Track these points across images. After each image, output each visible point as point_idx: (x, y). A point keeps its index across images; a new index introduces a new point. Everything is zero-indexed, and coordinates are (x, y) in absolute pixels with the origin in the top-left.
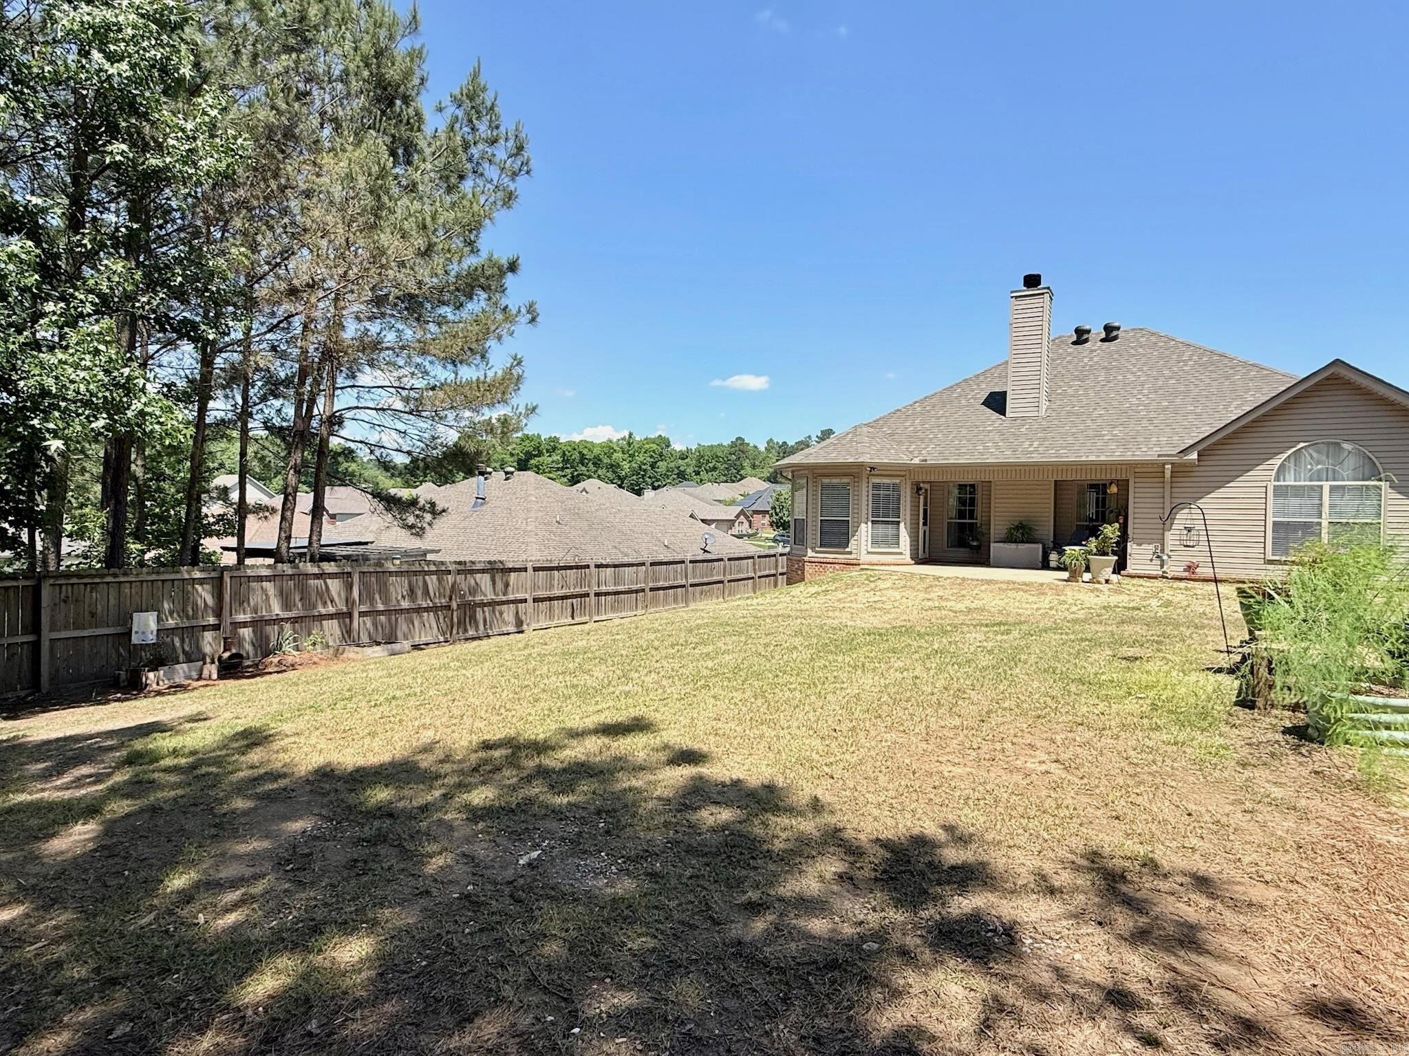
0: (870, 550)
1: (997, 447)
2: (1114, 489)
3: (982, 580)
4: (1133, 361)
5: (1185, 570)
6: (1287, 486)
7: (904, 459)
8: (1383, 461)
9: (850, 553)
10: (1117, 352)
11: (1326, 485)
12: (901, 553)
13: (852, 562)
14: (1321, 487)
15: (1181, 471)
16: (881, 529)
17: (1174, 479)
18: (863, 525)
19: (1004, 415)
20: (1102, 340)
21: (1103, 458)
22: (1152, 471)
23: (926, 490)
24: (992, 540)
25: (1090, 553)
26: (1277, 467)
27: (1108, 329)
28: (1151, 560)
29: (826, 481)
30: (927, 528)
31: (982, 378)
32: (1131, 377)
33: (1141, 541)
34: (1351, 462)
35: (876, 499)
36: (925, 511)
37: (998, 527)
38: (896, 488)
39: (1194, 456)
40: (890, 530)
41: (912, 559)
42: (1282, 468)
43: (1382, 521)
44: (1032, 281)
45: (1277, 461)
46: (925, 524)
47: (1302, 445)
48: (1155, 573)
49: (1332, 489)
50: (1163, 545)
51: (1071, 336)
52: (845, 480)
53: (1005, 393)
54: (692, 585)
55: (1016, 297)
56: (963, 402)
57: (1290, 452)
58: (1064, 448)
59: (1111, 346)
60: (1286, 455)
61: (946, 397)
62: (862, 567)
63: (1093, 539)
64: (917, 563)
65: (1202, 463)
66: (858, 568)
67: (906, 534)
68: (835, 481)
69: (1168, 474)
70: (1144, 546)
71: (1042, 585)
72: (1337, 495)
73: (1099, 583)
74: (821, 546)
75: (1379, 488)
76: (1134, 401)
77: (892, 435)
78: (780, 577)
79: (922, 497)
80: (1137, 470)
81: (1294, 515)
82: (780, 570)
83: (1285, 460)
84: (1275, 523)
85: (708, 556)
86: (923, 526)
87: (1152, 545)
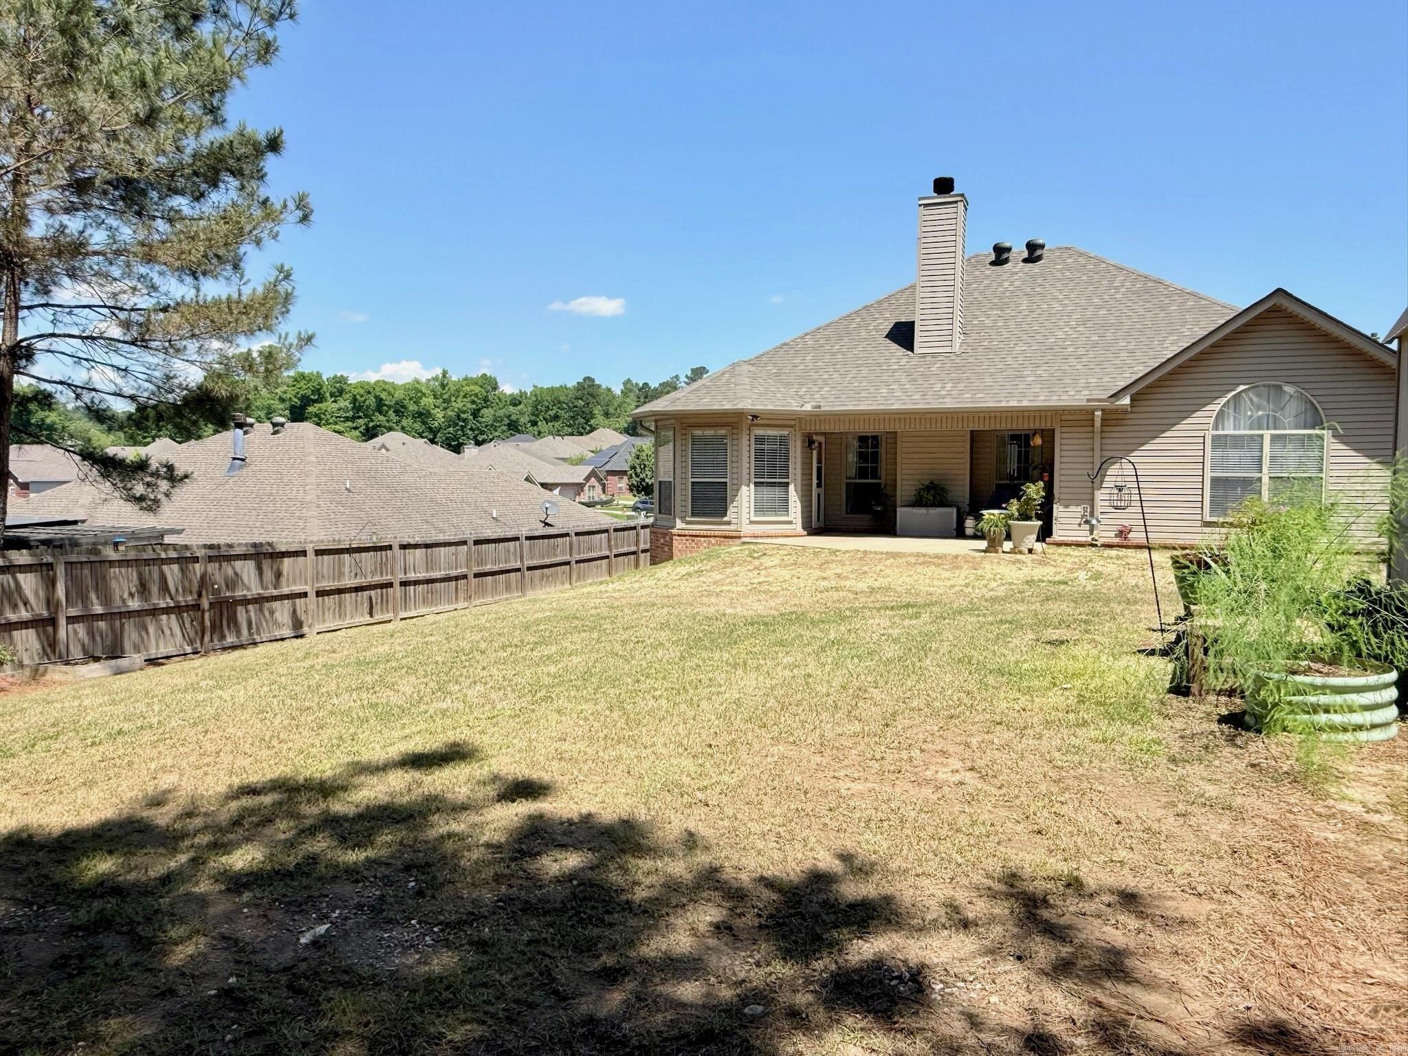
0: (753, 519)
1: (905, 391)
2: (1038, 441)
3: (887, 553)
4: (1058, 285)
5: (1116, 536)
6: (1226, 436)
7: (793, 406)
8: (1326, 406)
9: (729, 523)
10: (1042, 275)
11: (1267, 434)
12: (790, 523)
13: (731, 534)
14: (1262, 436)
15: (1112, 418)
16: (767, 492)
17: (1106, 429)
18: (744, 488)
19: (913, 351)
20: (1025, 261)
21: (1025, 404)
22: (1080, 418)
23: (820, 444)
24: (898, 503)
25: (1011, 517)
26: (1216, 413)
27: (1032, 247)
28: (1080, 525)
29: (698, 432)
30: (822, 490)
31: (885, 305)
32: (1057, 307)
33: (1066, 502)
34: (1293, 408)
35: (760, 455)
36: (819, 469)
37: (905, 486)
38: (783, 441)
39: (1126, 401)
40: (777, 492)
41: (804, 528)
42: (1221, 415)
43: (1323, 475)
44: (944, 186)
45: (1216, 407)
46: (819, 485)
47: (1242, 388)
48: (1083, 539)
49: (1274, 438)
50: (1092, 507)
51: (987, 256)
52: (722, 432)
53: (914, 322)
54: (529, 569)
55: (926, 205)
56: (863, 334)
57: (1230, 395)
58: (981, 391)
59: (1034, 268)
60: (1226, 399)
61: (842, 328)
62: (744, 540)
63: (1014, 501)
64: (809, 534)
65: (1134, 409)
66: (738, 541)
67: (796, 499)
68: (709, 432)
69: (1098, 423)
70: (1072, 508)
71: (956, 557)
72: (1279, 445)
73: (1021, 553)
74: (693, 515)
75: (1321, 438)
76: (1060, 334)
77: (777, 375)
78: (642, 556)
79: (815, 453)
80: (1063, 418)
81: (1232, 470)
82: (642, 546)
83: (1223, 406)
84: (1215, 481)
85: (550, 531)
86: (817, 488)
87: (1080, 507)
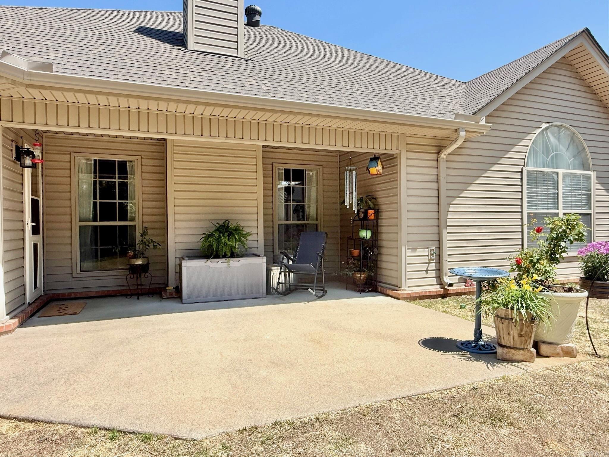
6: (536, 172)
8: (593, 150)
11: (561, 173)
19: (187, 48)
26: (529, 148)
28: (427, 271)
30: (39, 239)
33: (414, 244)
34: (572, 149)
37: (181, 229)
39: (484, 122)
41: (12, 313)
42: (531, 151)
43: (592, 212)
45: (528, 143)
46: (35, 231)
47: (544, 125)
49: (566, 177)
50: (440, 248)
59: (255, 31)
60: (537, 133)
64: (22, 325)
70: (420, 252)
72: (567, 184)
75: (589, 178)
79: (27, 176)
80: (410, 140)
81: (540, 207)
83: (533, 143)
84: (529, 216)
86: (32, 235)
87: (427, 250)
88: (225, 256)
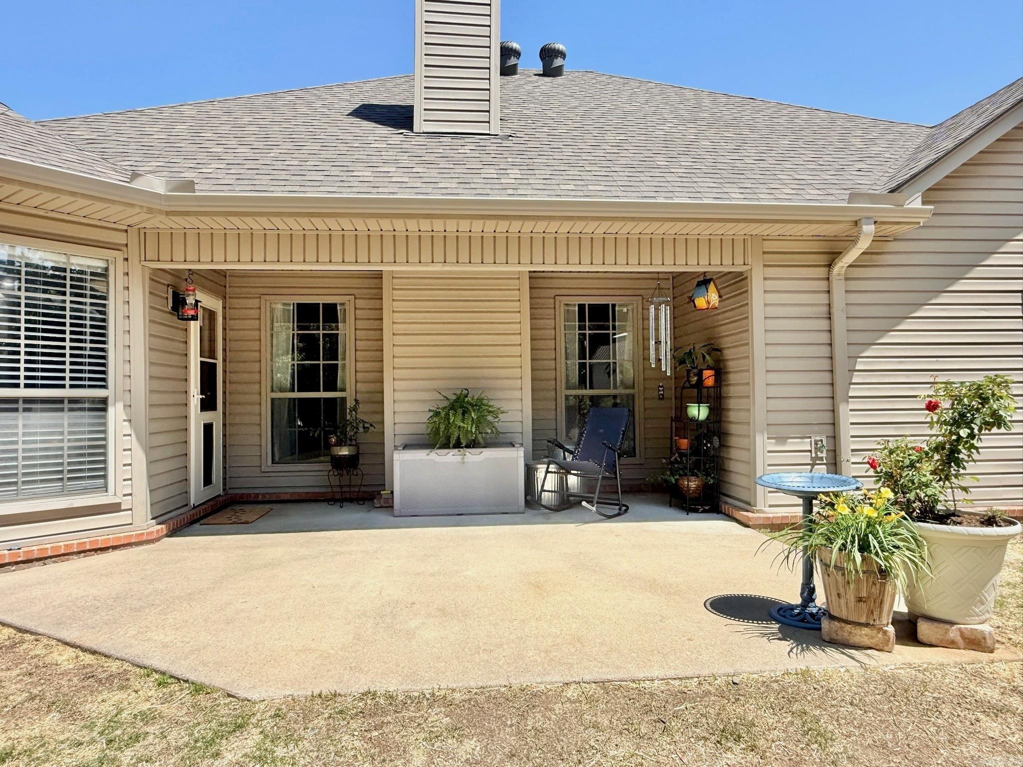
1: (416, 176)
2: (714, 297)
12: (115, 508)
16: (27, 428)
19: (411, 129)
20: (539, 74)
24: (390, 441)
27: (548, 54)
30: (217, 417)
33: (781, 430)
36: (208, 369)
37: (403, 403)
38: (89, 282)
39: (918, 202)
40: (64, 426)
41: (159, 519)
46: (208, 404)
50: (835, 439)
64: (172, 533)
67: (131, 441)
70: (793, 444)
80: (769, 246)
86: (201, 411)
87: (809, 440)
88: (458, 445)
